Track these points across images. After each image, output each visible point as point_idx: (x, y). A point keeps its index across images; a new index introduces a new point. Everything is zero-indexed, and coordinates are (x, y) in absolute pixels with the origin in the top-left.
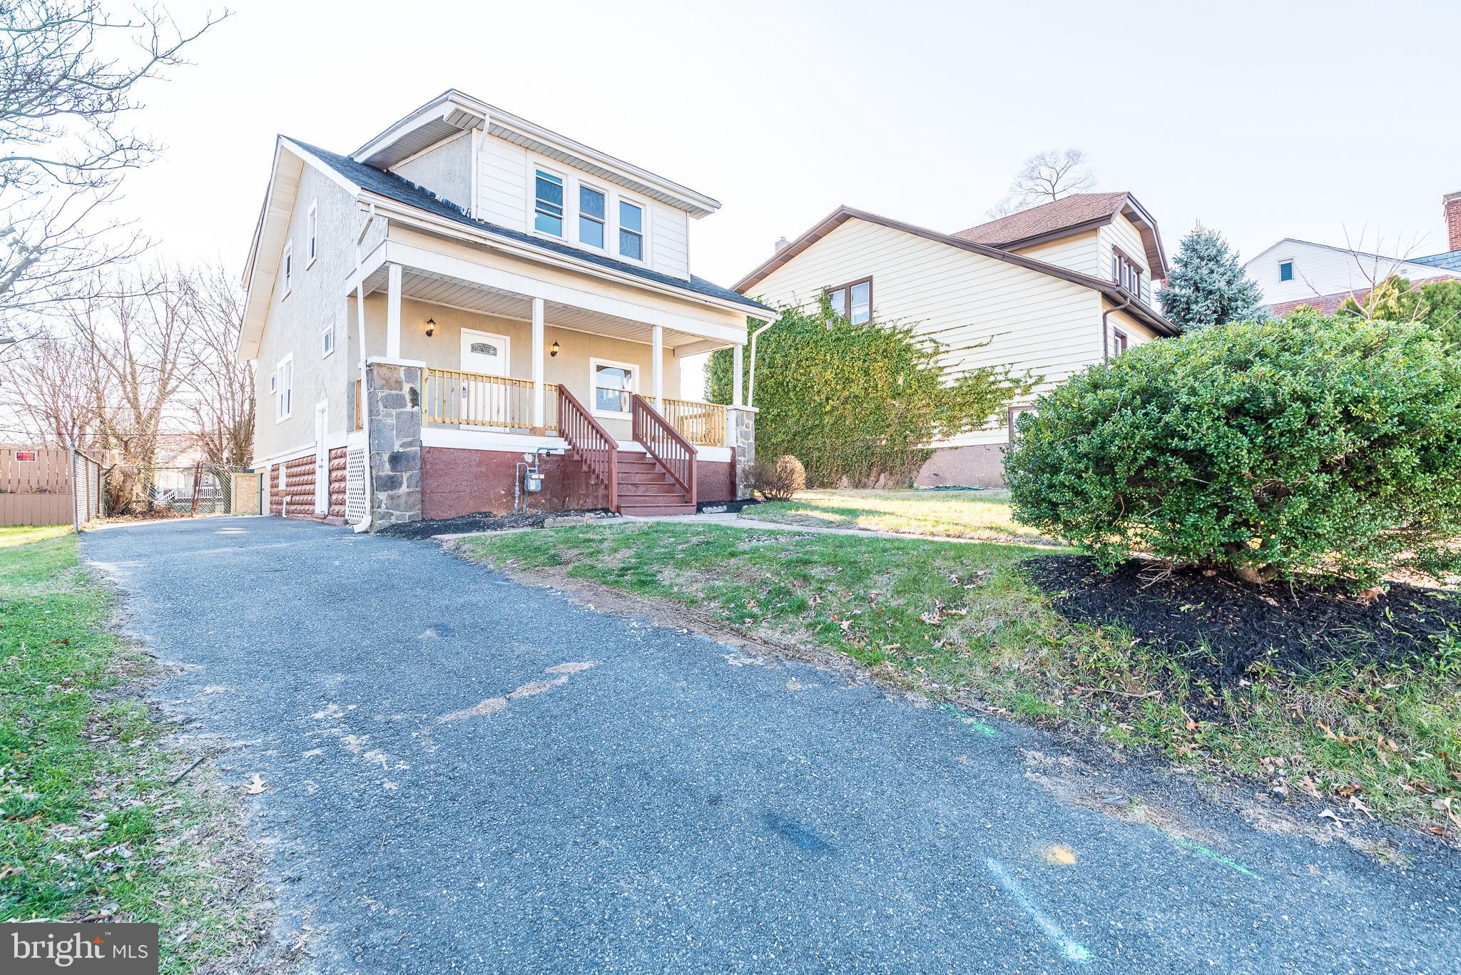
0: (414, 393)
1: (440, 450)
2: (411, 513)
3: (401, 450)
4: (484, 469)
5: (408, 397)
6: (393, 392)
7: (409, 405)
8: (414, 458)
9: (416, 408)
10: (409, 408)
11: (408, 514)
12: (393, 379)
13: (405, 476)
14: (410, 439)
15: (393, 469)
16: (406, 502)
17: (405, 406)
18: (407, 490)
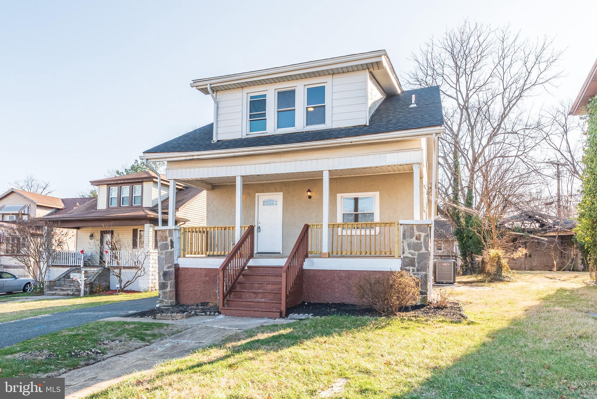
0: (172, 242)
1: (187, 269)
2: (171, 301)
3: (167, 270)
4: (208, 279)
5: (169, 244)
6: (164, 242)
7: (170, 247)
8: (172, 274)
9: (173, 249)
10: (170, 250)
11: (170, 301)
12: (164, 236)
13: (169, 282)
14: (171, 265)
15: (164, 279)
16: (169, 295)
17: (168, 249)
18: (169, 290)
